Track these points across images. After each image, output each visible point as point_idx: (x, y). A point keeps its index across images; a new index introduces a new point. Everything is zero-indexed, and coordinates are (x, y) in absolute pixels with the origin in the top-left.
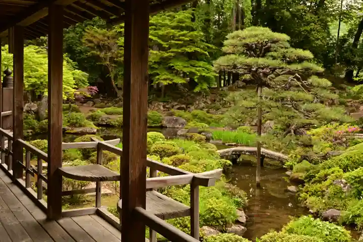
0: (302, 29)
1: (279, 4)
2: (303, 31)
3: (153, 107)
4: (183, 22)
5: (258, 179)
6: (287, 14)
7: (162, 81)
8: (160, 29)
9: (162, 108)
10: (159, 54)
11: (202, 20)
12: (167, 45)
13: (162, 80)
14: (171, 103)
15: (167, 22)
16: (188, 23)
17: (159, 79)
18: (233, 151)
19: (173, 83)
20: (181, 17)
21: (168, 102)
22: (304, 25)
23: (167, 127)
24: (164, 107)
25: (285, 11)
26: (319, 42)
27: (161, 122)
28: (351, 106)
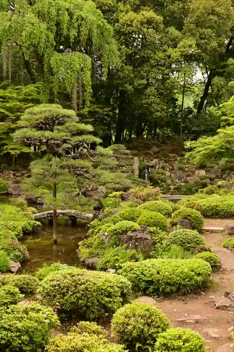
0: (144, 102)
1: (122, 79)
2: (144, 104)
3: (4, 175)
4: (30, 95)
5: (54, 237)
6: (130, 87)
7: (10, 151)
8: (8, 102)
9: (12, 176)
10: (7, 125)
11: (46, 93)
12: (14, 116)
13: (10, 149)
14: (21, 171)
15: (15, 95)
16: (35, 96)
17: (7, 148)
18: (48, 214)
19: (22, 152)
20: (27, 90)
21: (18, 170)
22: (146, 98)
23: (12, 194)
24: (14, 175)
25: (127, 85)
26: (159, 114)
27: (7, 190)
28: (188, 171)
